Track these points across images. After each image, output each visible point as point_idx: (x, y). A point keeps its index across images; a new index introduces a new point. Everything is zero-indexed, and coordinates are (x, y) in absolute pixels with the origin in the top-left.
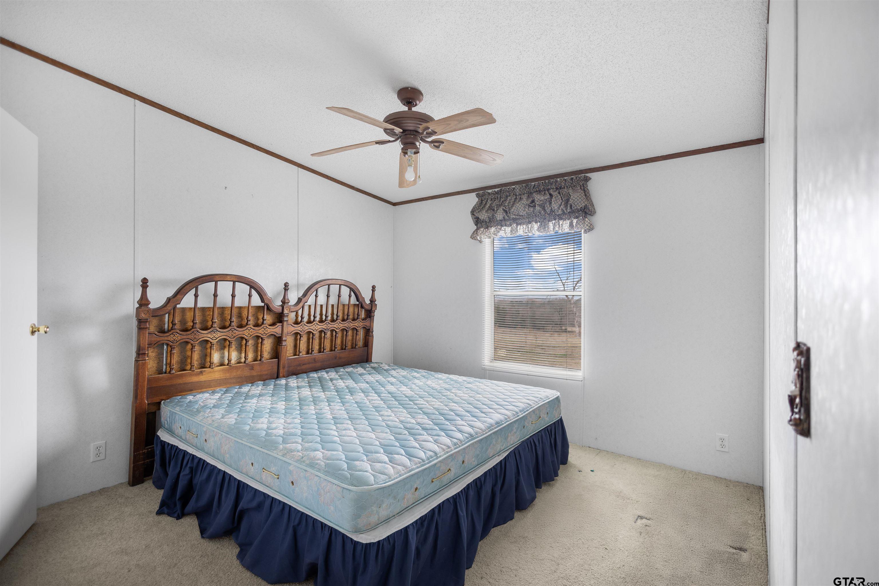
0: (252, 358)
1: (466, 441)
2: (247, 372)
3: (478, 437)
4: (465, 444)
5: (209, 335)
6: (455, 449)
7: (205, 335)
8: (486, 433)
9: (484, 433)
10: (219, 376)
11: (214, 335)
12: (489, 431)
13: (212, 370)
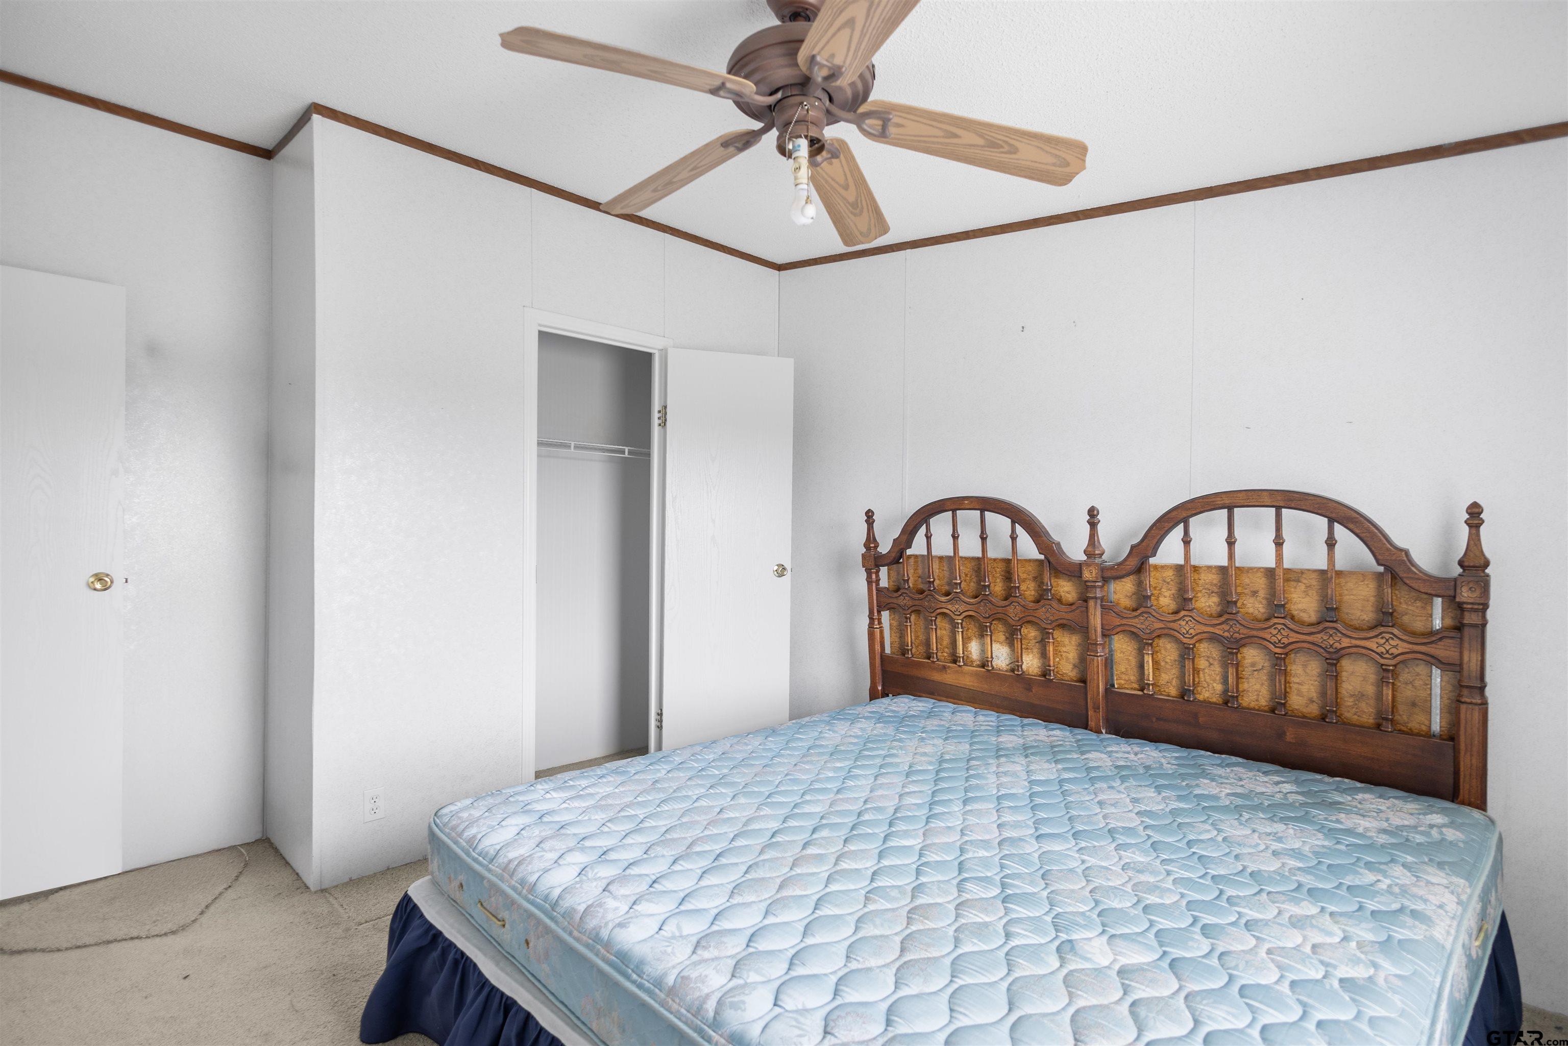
0: (1039, 667)
1: (538, 900)
2: (1018, 693)
3: (556, 922)
4: (528, 901)
5: (950, 607)
6: (514, 889)
7: (944, 605)
8: (577, 940)
9: (576, 933)
10: (971, 683)
11: (957, 607)
12: (587, 946)
13: (960, 669)
